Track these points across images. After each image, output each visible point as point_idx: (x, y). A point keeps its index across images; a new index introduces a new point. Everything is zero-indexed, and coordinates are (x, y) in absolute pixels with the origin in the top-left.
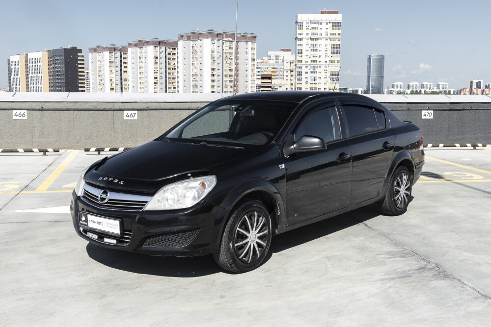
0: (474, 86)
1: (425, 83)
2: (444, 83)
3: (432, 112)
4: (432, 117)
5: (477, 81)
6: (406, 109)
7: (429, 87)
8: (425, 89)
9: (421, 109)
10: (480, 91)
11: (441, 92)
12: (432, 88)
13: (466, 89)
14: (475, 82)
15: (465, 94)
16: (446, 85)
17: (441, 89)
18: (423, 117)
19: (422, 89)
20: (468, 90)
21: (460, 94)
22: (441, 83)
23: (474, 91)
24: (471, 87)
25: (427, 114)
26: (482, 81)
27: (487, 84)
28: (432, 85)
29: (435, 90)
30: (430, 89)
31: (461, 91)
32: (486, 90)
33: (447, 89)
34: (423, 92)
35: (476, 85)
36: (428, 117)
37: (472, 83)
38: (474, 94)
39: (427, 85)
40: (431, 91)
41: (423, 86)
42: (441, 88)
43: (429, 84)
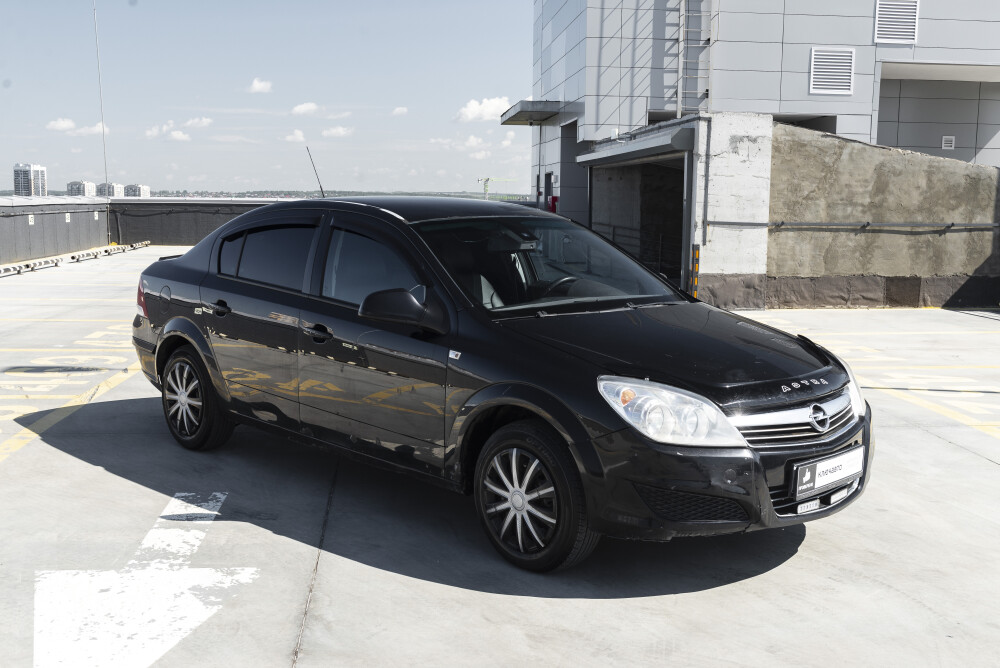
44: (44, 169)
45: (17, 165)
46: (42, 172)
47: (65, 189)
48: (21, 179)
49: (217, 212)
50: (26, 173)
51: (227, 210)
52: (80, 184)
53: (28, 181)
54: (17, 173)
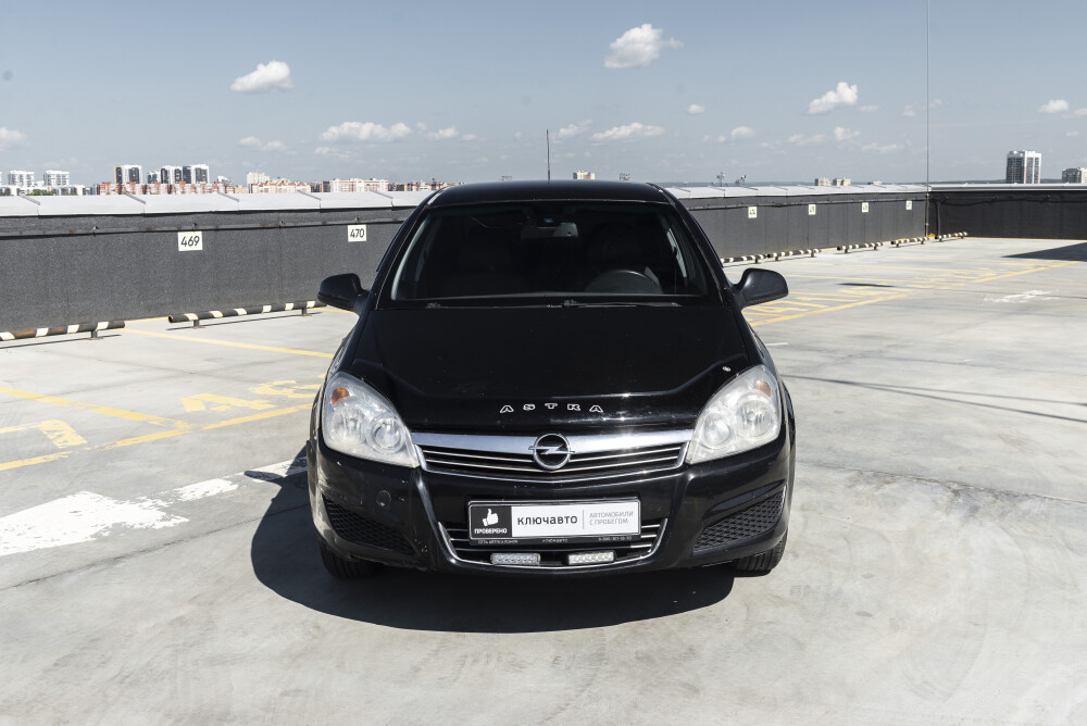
0: (126, 178)
1: (17, 173)
2: (60, 173)
3: (364, 227)
4: (364, 239)
5: (130, 167)
6: (320, 223)
7: (25, 180)
8: (17, 187)
9: (346, 222)
10: (138, 187)
11: (54, 192)
12: (33, 183)
13: (108, 183)
14: (126, 168)
15: (108, 194)
16: (64, 176)
17: (54, 185)
18: (351, 239)
19: (10, 187)
20: (114, 186)
21: (98, 193)
22: (54, 173)
23: (128, 188)
24: (119, 180)
25: (356, 232)
26: (140, 168)
27: (151, 174)
28: (32, 177)
29: (41, 186)
30: (29, 185)
31: (99, 189)
32: (152, 185)
33: (68, 185)
34: (14, 192)
35: (128, 174)
36: (359, 239)
37: (119, 171)
38: (126, 193)
39: (21, 176)
40: (31, 189)
41: (12, 179)
42: (54, 182)
43: (25, 174)
44: (1039, 155)
45: (1011, 153)
46: (1037, 159)
47: (1060, 177)
48: (1014, 168)
49: (1046, 200)
50: (1020, 161)
51: (1058, 197)
52: (1076, 171)
53: (1021, 169)
54: (1010, 161)
